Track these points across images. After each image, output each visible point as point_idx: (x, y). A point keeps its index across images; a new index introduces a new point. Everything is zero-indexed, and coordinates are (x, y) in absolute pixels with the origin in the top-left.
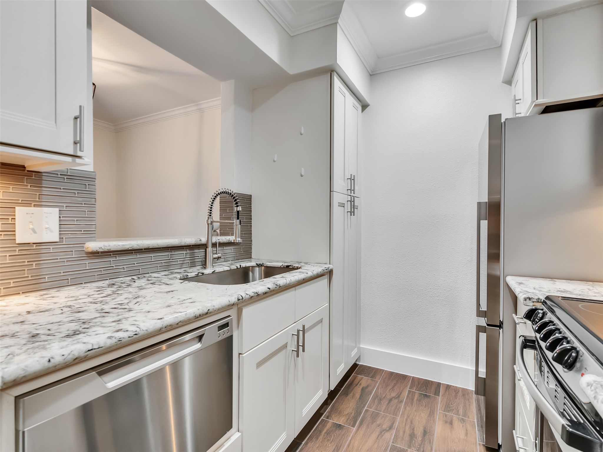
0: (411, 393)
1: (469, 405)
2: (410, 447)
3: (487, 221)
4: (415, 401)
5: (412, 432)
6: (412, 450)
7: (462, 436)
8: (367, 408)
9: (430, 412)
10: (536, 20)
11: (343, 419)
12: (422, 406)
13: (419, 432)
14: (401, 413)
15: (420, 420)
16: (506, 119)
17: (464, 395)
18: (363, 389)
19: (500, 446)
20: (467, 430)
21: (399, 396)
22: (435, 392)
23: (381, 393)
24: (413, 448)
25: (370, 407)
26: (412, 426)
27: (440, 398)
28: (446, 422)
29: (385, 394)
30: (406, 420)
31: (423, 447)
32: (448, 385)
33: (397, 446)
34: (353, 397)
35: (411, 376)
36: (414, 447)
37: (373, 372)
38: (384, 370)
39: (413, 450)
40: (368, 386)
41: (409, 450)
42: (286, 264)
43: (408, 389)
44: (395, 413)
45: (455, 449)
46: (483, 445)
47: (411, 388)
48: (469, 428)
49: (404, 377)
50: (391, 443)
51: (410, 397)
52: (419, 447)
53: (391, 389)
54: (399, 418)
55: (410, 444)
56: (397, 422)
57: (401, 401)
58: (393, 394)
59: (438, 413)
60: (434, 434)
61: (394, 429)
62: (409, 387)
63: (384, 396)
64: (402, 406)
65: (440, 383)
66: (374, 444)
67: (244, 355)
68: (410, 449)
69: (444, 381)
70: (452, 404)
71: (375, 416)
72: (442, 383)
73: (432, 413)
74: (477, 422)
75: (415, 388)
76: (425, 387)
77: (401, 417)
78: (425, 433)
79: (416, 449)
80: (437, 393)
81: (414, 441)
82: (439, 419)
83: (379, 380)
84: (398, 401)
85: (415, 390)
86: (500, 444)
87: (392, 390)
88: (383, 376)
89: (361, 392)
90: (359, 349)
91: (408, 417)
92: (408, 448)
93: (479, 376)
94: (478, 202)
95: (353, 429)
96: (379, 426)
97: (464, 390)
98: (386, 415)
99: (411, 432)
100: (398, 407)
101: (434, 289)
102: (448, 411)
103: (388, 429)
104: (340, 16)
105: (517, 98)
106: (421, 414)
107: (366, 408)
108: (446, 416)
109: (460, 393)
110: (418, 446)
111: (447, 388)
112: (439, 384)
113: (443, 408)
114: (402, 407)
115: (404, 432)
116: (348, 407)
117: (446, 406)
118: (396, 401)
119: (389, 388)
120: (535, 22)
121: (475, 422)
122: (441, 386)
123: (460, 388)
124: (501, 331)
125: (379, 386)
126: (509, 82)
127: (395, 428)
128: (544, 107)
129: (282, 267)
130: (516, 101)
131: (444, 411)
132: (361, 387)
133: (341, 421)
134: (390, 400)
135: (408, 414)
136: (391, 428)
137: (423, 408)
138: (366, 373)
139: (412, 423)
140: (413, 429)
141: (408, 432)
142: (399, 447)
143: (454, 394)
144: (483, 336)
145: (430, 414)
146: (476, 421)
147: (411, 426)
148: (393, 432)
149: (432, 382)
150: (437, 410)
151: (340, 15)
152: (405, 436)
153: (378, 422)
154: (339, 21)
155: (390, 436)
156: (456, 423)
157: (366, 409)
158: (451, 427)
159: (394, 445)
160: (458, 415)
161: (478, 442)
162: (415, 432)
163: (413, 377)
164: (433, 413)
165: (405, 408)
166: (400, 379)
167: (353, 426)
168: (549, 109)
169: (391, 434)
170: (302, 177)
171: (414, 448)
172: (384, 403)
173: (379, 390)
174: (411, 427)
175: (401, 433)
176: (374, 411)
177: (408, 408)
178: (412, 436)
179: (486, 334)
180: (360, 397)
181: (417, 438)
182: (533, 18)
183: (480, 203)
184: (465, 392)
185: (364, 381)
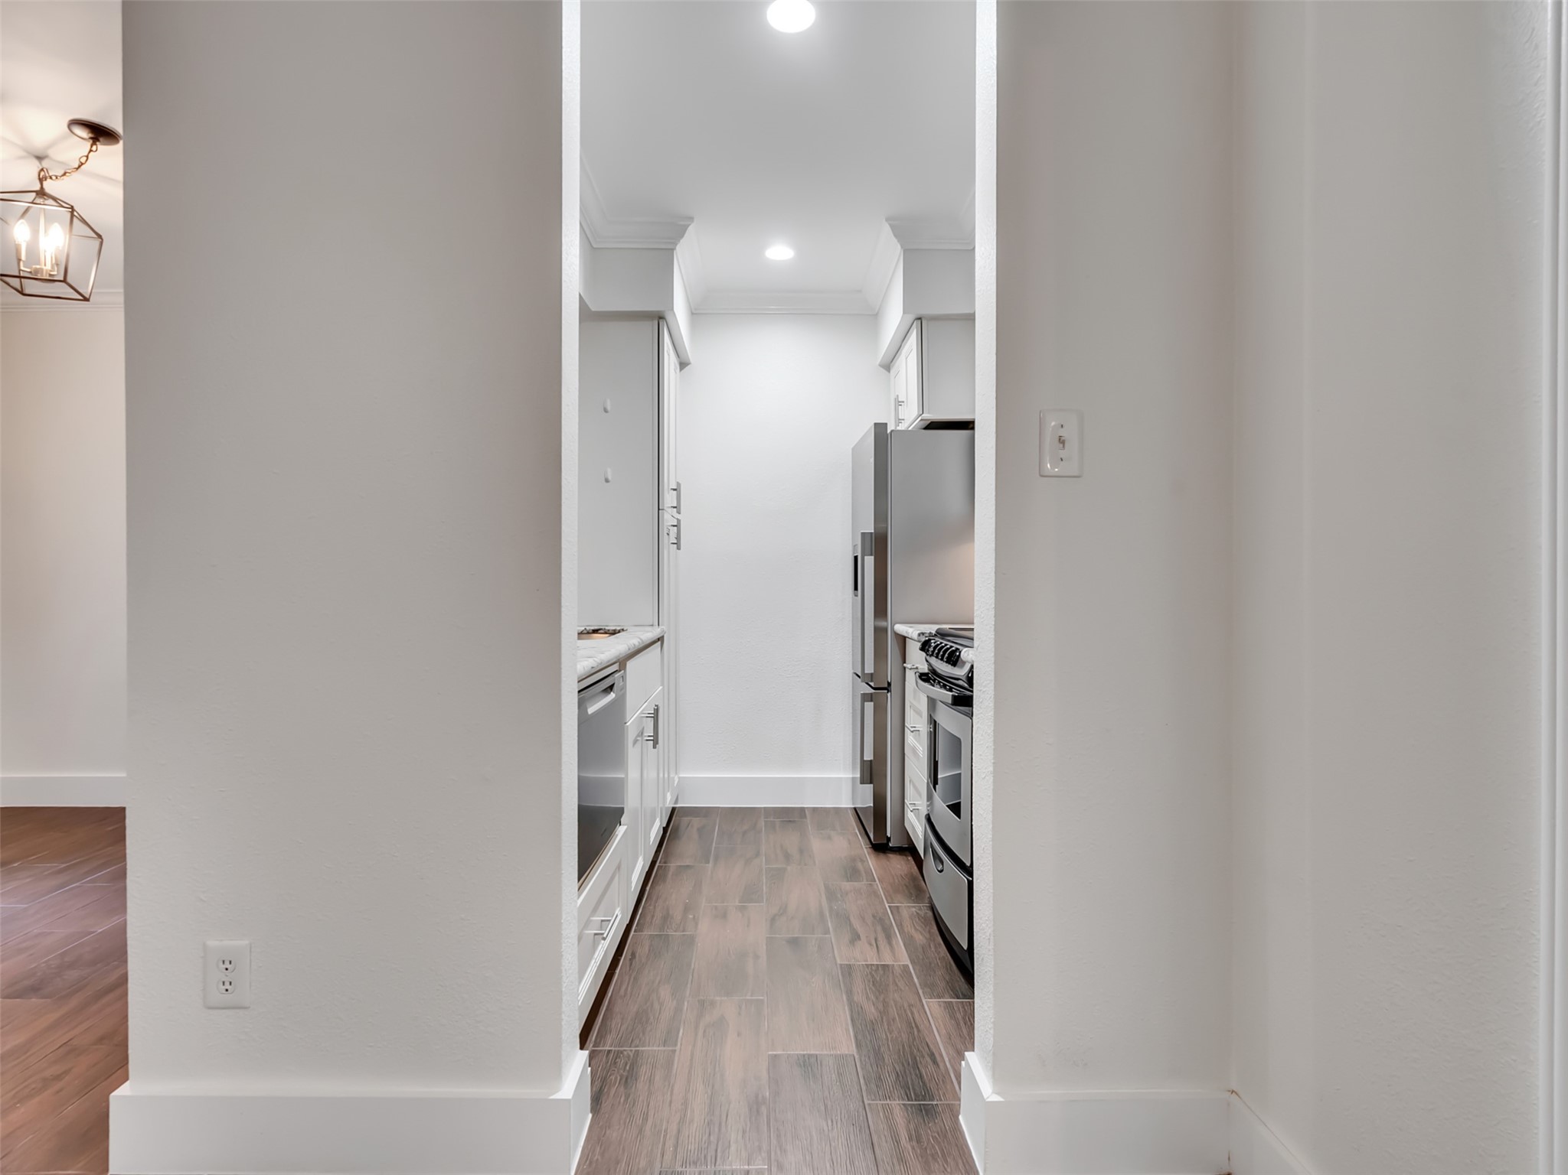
0: (769, 823)
1: (845, 820)
2: (788, 864)
3: (873, 557)
4: (778, 828)
7: (846, 845)
8: (716, 845)
9: (801, 834)
10: (920, 319)
11: (686, 860)
12: (788, 830)
13: (794, 851)
14: (764, 841)
15: (790, 842)
16: (892, 431)
17: (836, 813)
18: (699, 830)
19: (889, 839)
20: (849, 841)
21: (754, 827)
22: (800, 816)
23: (727, 829)
24: (793, 865)
25: (719, 843)
27: (808, 820)
28: (824, 838)
29: (734, 829)
30: (774, 846)
31: (804, 861)
32: (814, 808)
33: (772, 867)
34: (689, 839)
35: (761, 808)
36: (793, 863)
37: (704, 811)
40: (704, 826)
41: (789, 868)
42: (593, 628)
43: (763, 820)
44: (756, 842)
45: (840, 857)
46: (870, 847)
47: (766, 818)
48: (851, 839)
49: (753, 810)
50: (764, 866)
51: (770, 826)
52: (800, 862)
53: (740, 824)
54: (763, 846)
55: (788, 862)
56: (763, 849)
57: (759, 830)
58: (746, 827)
59: (811, 833)
60: (812, 850)
61: (762, 855)
62: (762, 817)
63: (732, 831)
65: (804, 808)
66: (744, 871)
67: (628, 724)
68: (789, 866)
69: (808, 805)
70: (825, 823)
71: (731, 850)
72: (805, 806)
73: (803, 834)
74: (859, 833)
75: (771, 817)
76: (785, 814)
77: (766, 844)
78: (801, 851)
79: (796, 864)
80: (802, 816)
81: (791, 859)
82: (813, 837)
83: (717, 818)
84: (756, 831)
85: (773, 819)
86: (888, 837)
87: (742, 825)
88: (721, 813)
89: (698, 833)
90: (679, 778)
91: (775, 843)
92: (787, 866)
93: (865, 759)
94: (862, 533)
95: (709, 865)
96: (741, 857)
97: (835, 809)
98: (746, 846)
99: (785, 853)
100: (758, 837)
102: (823, 829)
103: (754, 857)
104: (679, 241)
105: (900, 400)
106: (789, 837)
107: (714, 845)
108: (821, 834)
109: (832, 813)
110: (798, 862)
111: (814, 811)
112: (802, 810)
113: (815, 828)
114: (764, 836)
115: (776, 855)
116: (691, 849)
117: (818, 826)
118: (752, 832)
119: (736, 823)
120: (920, 321)
122: (806, 810)
123: (829, 807)
124: (889, 694)
125: (720, 823)
126: (887, 366)
128: (929, 422)
129: (585, 632)
130: (898, 403)
131: (817, 830)
132: (695, 828)
133: (687, 862)
134: (745, 833)
135: (774, 841)
136: (758, 855)
137: (791, 832)
138: (693, 814)
139: (782, 846)
140: (786, 851)
141: (780, 854)
142: (776, 867)
143: (825, 814)
144: (869, 706)
146: (857, 831)
147: (782, 848)
148: (763, 858)
149: (793, 808)
150: (809, 830)
151: (681, 241)
152: (778, 857)
153: (737, 854)
154: (678, 247)
155: (761, 862)
156: (835, 836)
158: (831, 840)
159: (769, 867)
160: (836, 830)
161: (864, 847)
162: (790, 852)
163: (765, 808)
164: (805, 834)
165: (768, 836)
167: (708, 863)
168: (934, 426)
169: (761, 860)
170: (608, 484)
172: (737, 837)
173: (723, 826)
174: (782, 850)
175: (773, 856)
176: (727, 846)
177: (771, 836)
178: (787, 857)
179: (872, 703)
180: (700, 837)
181: (794, 856)
182: (919, 317)
183: (863, 534)
184: (837, 810)
185: (696, 822)
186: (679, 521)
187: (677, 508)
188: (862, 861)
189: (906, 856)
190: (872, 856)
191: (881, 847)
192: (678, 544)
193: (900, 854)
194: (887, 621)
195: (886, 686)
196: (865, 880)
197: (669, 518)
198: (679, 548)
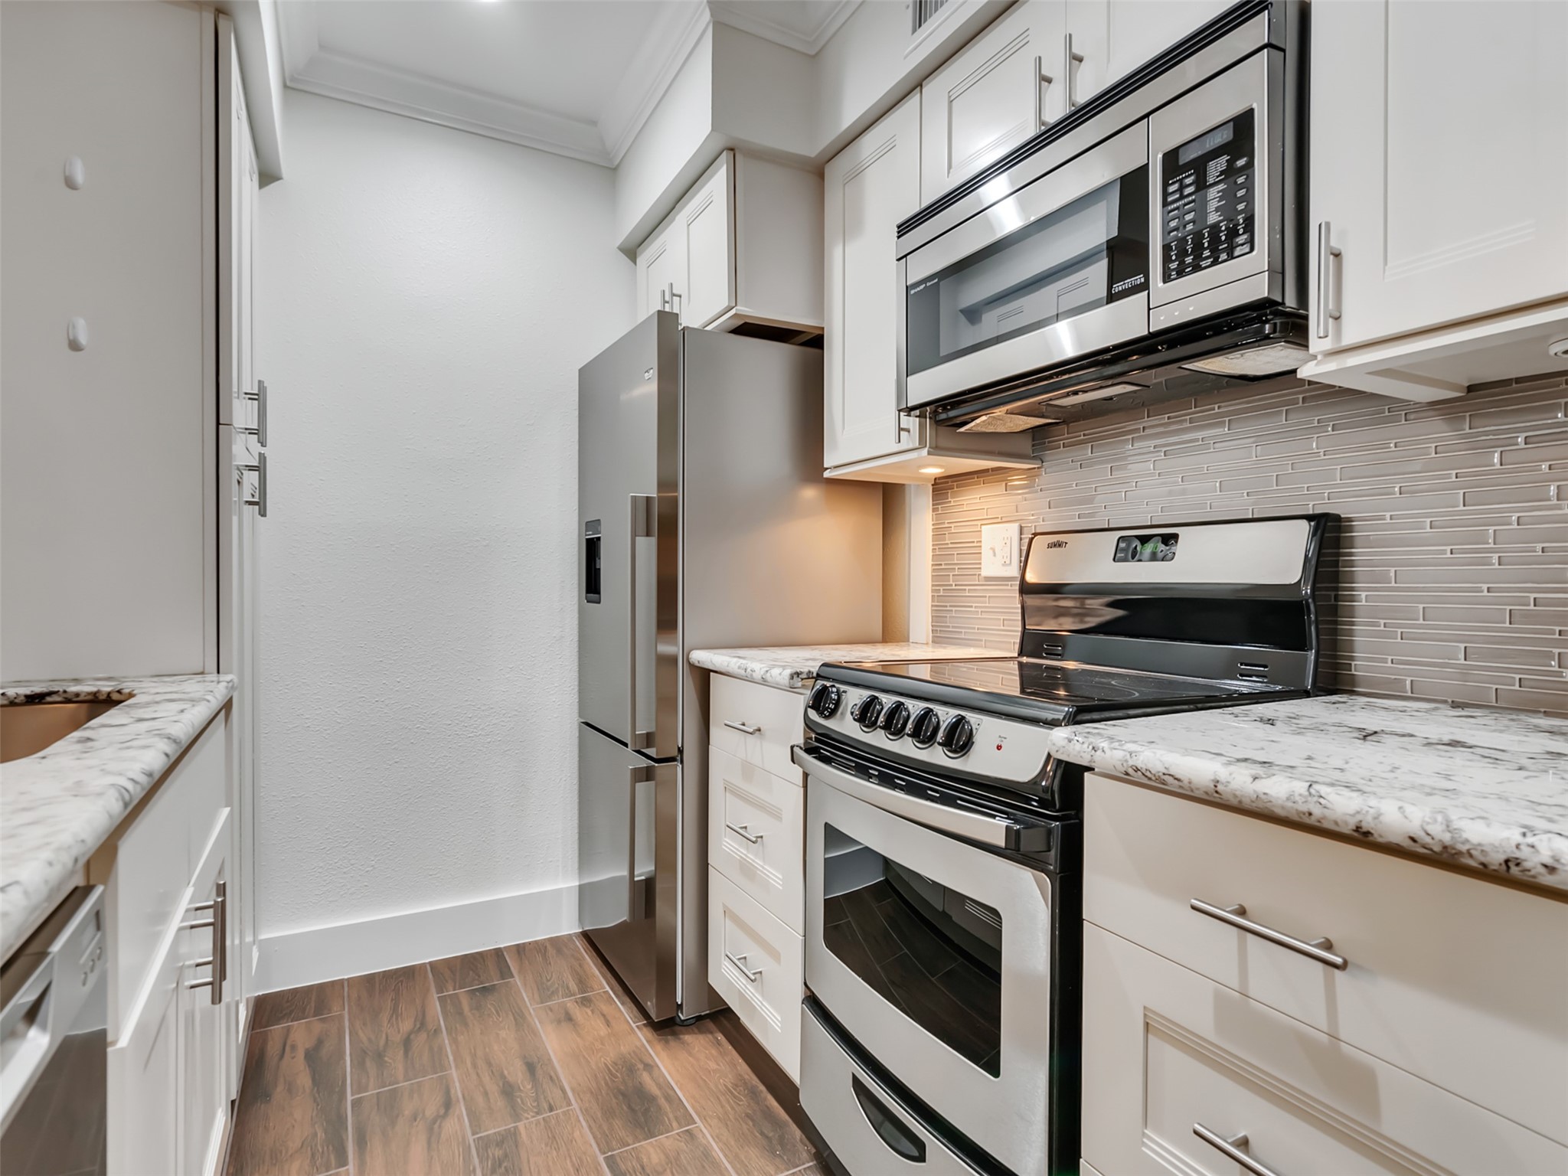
0: (449, 1001)
1: (580, 966)
2: (516, 1117)
3: (653, 538)
4: (469, 1014)
5: (504, 1085)
6: (525, 1121)
7: (603, 1031)
8: (352, 1095)
9: (515, 1018)
10: (732, 149)
11: (295, 1165)
12: (489, 1015)
13: (517, 1073)
14: (451, 1058)
15: (503, 1047)
16: (685, 328)
17: (559, 951)
18: (311, 1056)
19: (680, 1007)
20: (604, 1015)
21: (423, 1024)
22: (501, 972)
23: (370, 1040)
24: (526, 1115)
25: (359, 1087)
26: (494, 1071)
27: (517, 980)
28: (559, 1022)
29: (384, 1036)
30: (475, 1066)
31: (545, 1098)
32: (518, 945)
33: (488, 1136)
34: (290, 1091)
35: (424, 964)
36: (526, 1111)
37: (313, 999)
38: (343, 979)
39: (527, 1119)
40: (320, 1042)
41: (521, 1125)
43: (436, 996)
44: (438, 1063)
45: (605, 1064)
46: (644, 1025)
47: (440, 990)
48: (605, 1008)
49: (408, 975)
50: (471, 1138)
51: (452, 1011)
52: (538, 1105)
53: (392, 1016)
54: (454, 1073)
55: (514, 1110)
56: (454, 1082)
57: (435, 1030)
58: (406, 1026)
59: (532, 1011)
60: (550, 1060)
61: (458, 1101)
62: (433, 989)
63: (382, 1042)
64: (444, 1040)
65: (500, 948)
66: (430, 1166)
68: (520, 1120)
69: (506, 941)
70: (548, 981)
71: (389, 1104)
72: (502, 946)
73: (520, 1019)
74: (612, 989)
75: (450, 986)
76: (471, 973)
77: (457, 1067)
78: (531, 1068)
79: (532, 1112)
80: (505, 972)
81: (519, 1100)
82: (540, 1023)
83: (343, 1012)
84: (428, 1034)
85: (454, 990)
86: (679, 1003)
87: (397, 1019)
88: (349, 996)
89: (309, 1066)
91: (474, 1056)
92: (515, 1123)
93: (637, 877)
94: (632, 496)
95: (348, 1170)
96: (415, 1120)
97: (554, 941)
98: (417, 1082)
99: (501, 1085)
100: (436, 1049)
101: (480, 718)
102: (550, 998)
103: (442, 1112)
105: (675, 291)
106: (498, 1034)
107: (349, 1098)
108: (551, 1010)
109: (551, 951)
110: (535, 1104)
111: (519, 952)
112: (498, 953)
113: (536, 996)
114: (447, 1042)
115: (486, 1094)
116: (294, 1126)
117: (538, 989)
118: (423, 1036)
119: (385, 1017)
120: (732, 154)
121: (607, 991)
122: (505, 953)
123: (544, 939)
124: (680, 768)
125: (351, 1024)
126: (632, 251)
127: (457, 1097)
128: (742, 322)
131: (542, 1003)
132: (300, 1054)
134: (407, 1043)
135: (471, 1050)
136: (448, 1104)
137: (495, 1019)
138: (291, 1012)
139: (489, 1064)
140: (503, 1076)
141: (493, 1089)
142: (495, 1133)
143: (539, 958)
144: (645, 788)
145: (517, 1024)
146: (608, 988)
147: (492, 1072)
148: (460, 1110)
149: (480, 954)
150: (527, 1007)
152: (492, 1101)
153: (407, 1113)
155: (459, 1123)
156: (577, 1013)
157: (352, 1100)
158: (574, 1025)
159: (481, 1137)
160: (572, 996)
161: (634, 1025)
162: (510, 1079)
163: (430, 963)
164: (523, 1016)
165: (455, 1041)
166: (402, 981)
167: (342, 1161)
169: (459, 1119)
170: (79, 353)
171: (528, 1114)
172: (396, 1061)
173: (361, 1033)
174: (494, 1075)
175: (480, 1100)
176: (379, 1092)
177: (461, 1038)
178: (509, 1091)
179: (649, 785)
180: (314, 1080)
181: (522, 1088)
182: (730, 145)
183: (634, 498)
184: (556, 943)
185: (301, 1033)
186: (262, 458)
187: (259, 433)
188: (649, 1067)
189: (711, 1033)
190: (659, 1047)
191: (666, 1026)
192: (260, 504)
193: (701, 1032)
194: (676, 644)
195: (675, 753)
196: (675, 1124)
197: (242, 450)
198: (263, 513)
